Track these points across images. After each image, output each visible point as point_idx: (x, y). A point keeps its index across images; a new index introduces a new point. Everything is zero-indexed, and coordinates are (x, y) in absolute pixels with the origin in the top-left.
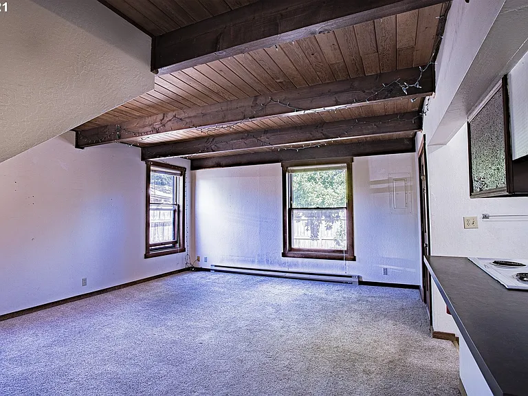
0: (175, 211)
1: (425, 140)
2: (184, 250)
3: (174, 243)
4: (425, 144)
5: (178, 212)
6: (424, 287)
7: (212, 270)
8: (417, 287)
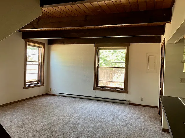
0: (39, 65)
1: (165, 41)
2: (43, 85)
3: (38, 81)
4: (164, 42)
5: (41, 66)
6: (160, 107)
7: (57, 95)
8: (157, 107)
